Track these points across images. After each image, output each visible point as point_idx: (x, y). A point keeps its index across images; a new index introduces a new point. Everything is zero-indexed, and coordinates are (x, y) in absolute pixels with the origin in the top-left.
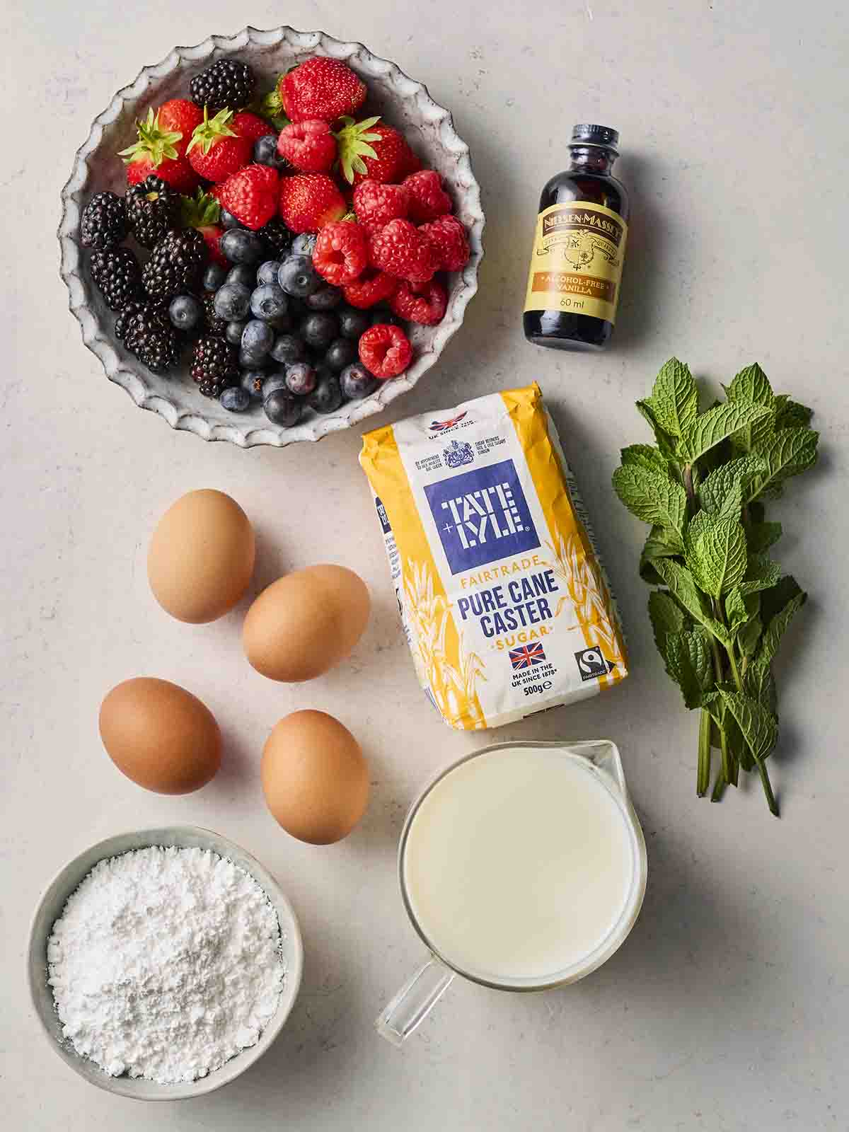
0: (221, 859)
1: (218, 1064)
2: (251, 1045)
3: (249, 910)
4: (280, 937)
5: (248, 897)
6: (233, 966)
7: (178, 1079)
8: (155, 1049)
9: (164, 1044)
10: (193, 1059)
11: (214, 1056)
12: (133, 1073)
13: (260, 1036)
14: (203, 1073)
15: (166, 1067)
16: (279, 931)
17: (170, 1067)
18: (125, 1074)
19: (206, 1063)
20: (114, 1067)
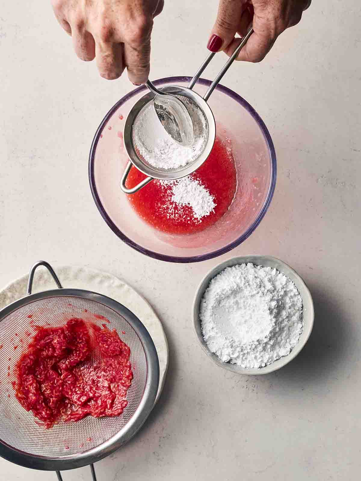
0: (280, 273)
1: (270, 362)
2: (286, 355)
3: (291, 296)
4: (302, 310)
5: (291, 291)
6: (283, 320)
7: (252, 367)
8: (244, 352)
9: (249, 351)
10: (260, 358)
11: (269, 359)
12: (232, 362)
13: (291, 351)
14: (263, 365)
15: (248, 361)
16: (302, 307)
17: (249, 361)
18: (229, 362)
19: (265, 361)
20: (225, 358)
